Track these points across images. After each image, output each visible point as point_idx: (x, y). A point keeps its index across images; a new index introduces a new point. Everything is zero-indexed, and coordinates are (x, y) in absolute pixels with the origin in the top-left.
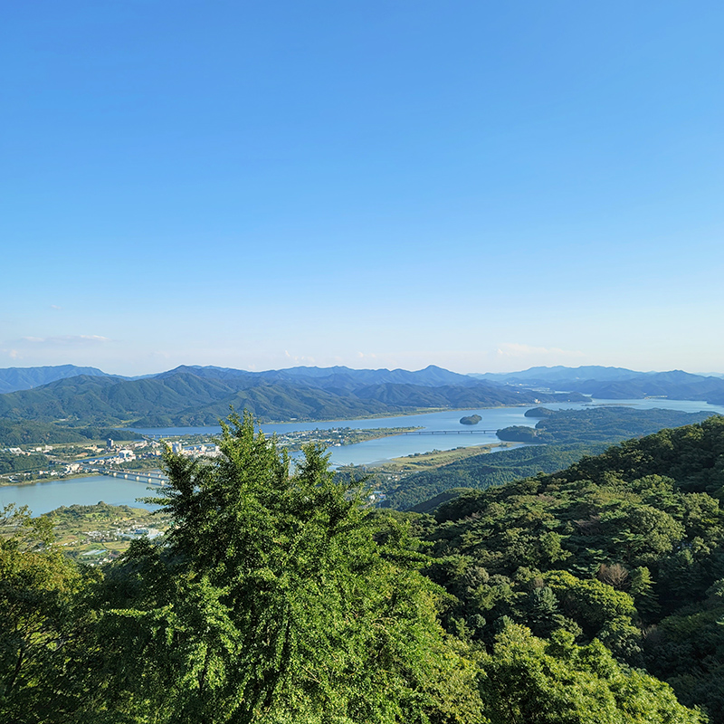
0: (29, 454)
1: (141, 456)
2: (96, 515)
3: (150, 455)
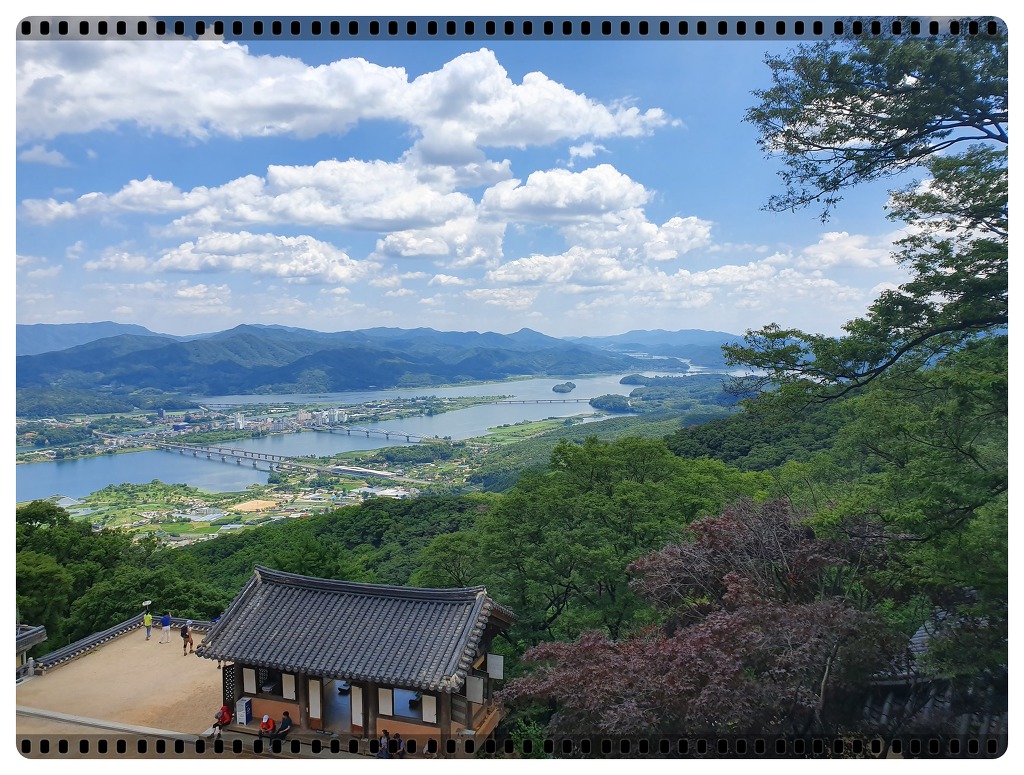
0: (67, 425)
1: (198, 428)
2: (151, 494)
3: (209, 427)
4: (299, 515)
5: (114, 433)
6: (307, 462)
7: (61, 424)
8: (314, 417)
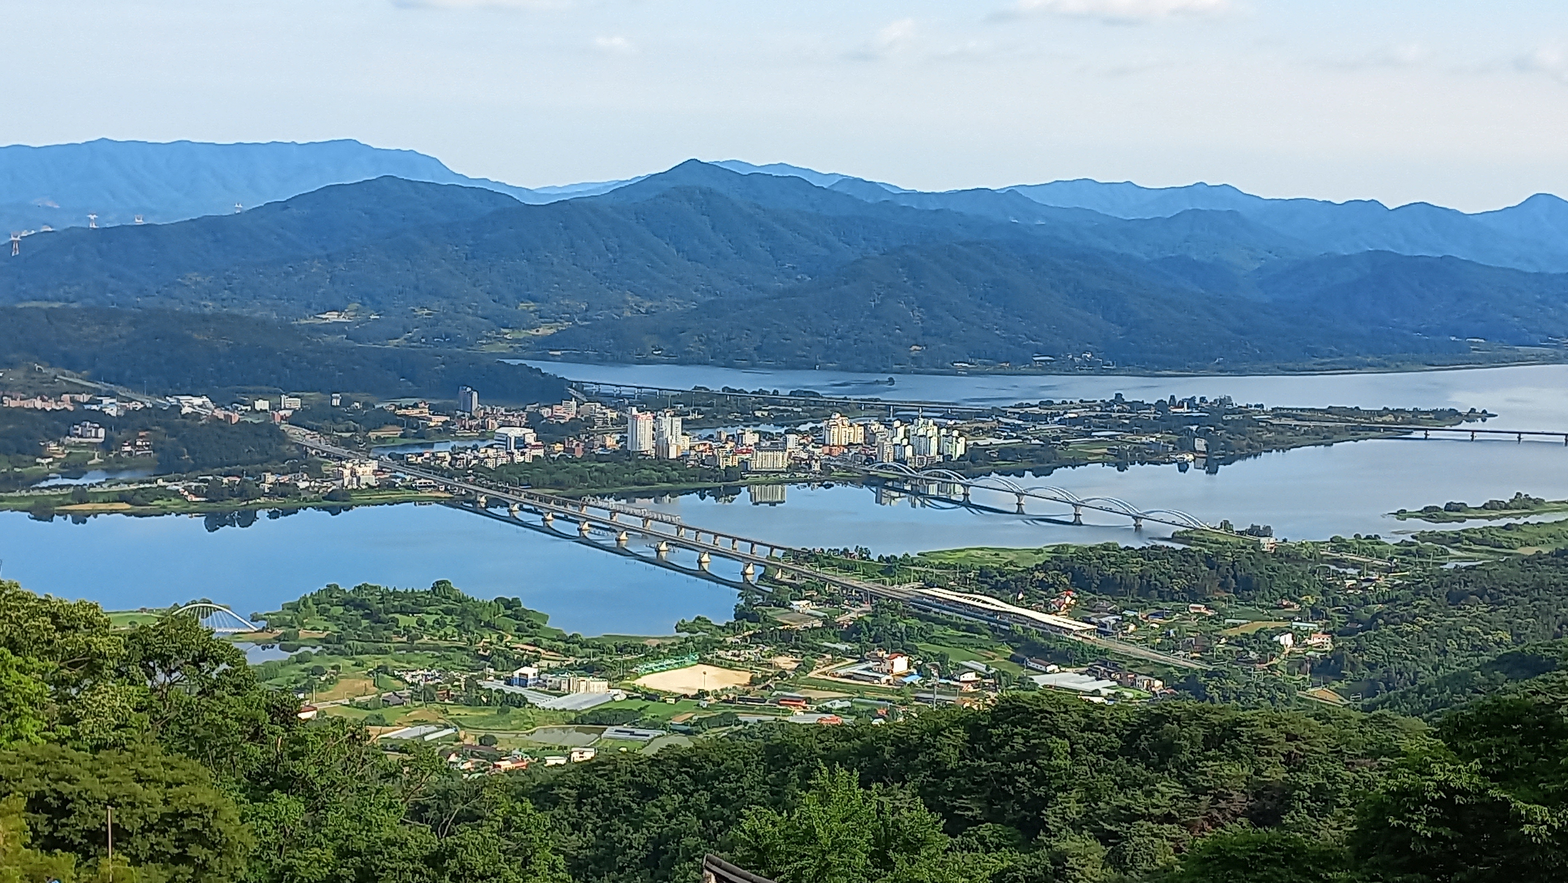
0: (236, 417)
1: (559, 447)
2: (430, 620)
3: (588, 447)
4: (813, 719)
5: (347, 443)
6: (849, 568)
7: (220, 414)
8: (870, 438)
